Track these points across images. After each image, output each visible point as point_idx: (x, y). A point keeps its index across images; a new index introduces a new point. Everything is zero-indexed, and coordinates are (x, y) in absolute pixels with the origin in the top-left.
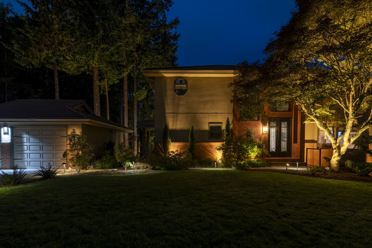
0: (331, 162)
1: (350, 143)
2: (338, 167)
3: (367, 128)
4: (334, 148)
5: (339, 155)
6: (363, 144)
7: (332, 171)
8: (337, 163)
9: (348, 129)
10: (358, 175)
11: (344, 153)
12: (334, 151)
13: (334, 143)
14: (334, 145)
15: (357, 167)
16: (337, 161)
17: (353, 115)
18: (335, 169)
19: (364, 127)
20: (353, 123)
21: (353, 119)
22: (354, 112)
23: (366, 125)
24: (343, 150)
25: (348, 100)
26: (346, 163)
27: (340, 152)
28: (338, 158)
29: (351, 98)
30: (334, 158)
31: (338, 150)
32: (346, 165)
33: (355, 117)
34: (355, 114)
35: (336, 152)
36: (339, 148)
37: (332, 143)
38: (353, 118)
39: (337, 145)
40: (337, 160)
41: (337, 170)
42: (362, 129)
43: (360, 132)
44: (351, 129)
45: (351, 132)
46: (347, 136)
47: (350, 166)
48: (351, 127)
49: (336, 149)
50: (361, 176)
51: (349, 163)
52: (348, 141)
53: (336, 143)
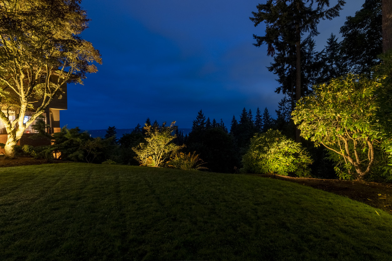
0: (5, 148)
1: (25, 127)
2: (13, 153)
3: (41, 114)
4: (8, 132)
5: (15, 140)
6: (41, 129)
7: (7, 158)
8: (12, 148)
9: (22, 113)
10: (35, 159)
11: (20, 138)
12: (9, 136)
13: (8, 128)
14: (8, 130)
15: (33, 151)
16: (12, 147)
17: (25, 99)
18: (10, 155)
19: (38, 112)
20: (26, 107)
21: (26, 104)
22: (26, 97)
23: (40, 110)
24: (19, 134)
25: (19, 84)
26: (23, 148)
27: (15, 137)
28: (14, 144)
29: (21, 82)
30: (8, 144)
31: (13, 135)
32: (23, 150)
33: (28, 101)
34: (28, 98)
35: (10, 137)
36: (14, 132)
37: (6, 127)
38: (26, 102)
39: (12, 129)
40: (12, 145)
41: (13, 156)
42: (37, 114)
43: (35, 117)
44: (25, 113)
45: (25, 116)
46: (21, 120)
47: (27, 150)
48: (25, 111)
49: (10, 134)
50: (38, 159)
51: (26, 148)
52: (23, 125)
53: (11, 127)
